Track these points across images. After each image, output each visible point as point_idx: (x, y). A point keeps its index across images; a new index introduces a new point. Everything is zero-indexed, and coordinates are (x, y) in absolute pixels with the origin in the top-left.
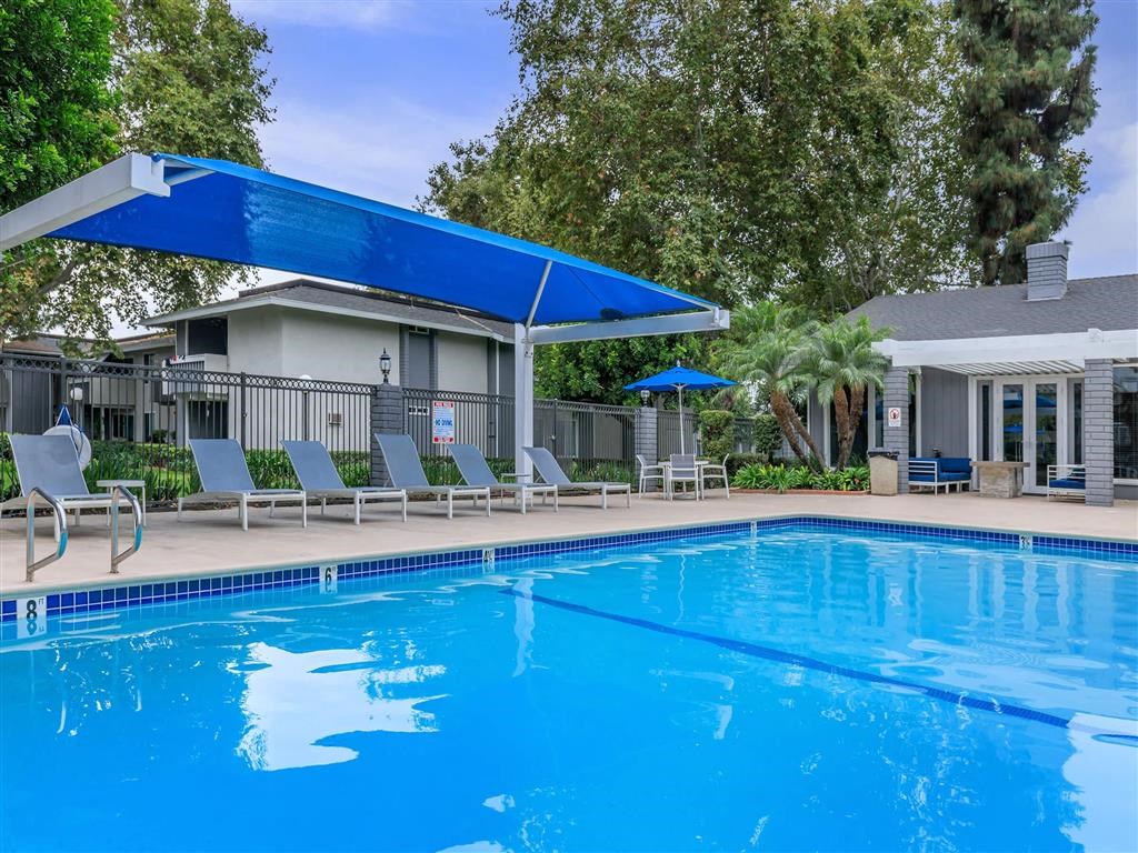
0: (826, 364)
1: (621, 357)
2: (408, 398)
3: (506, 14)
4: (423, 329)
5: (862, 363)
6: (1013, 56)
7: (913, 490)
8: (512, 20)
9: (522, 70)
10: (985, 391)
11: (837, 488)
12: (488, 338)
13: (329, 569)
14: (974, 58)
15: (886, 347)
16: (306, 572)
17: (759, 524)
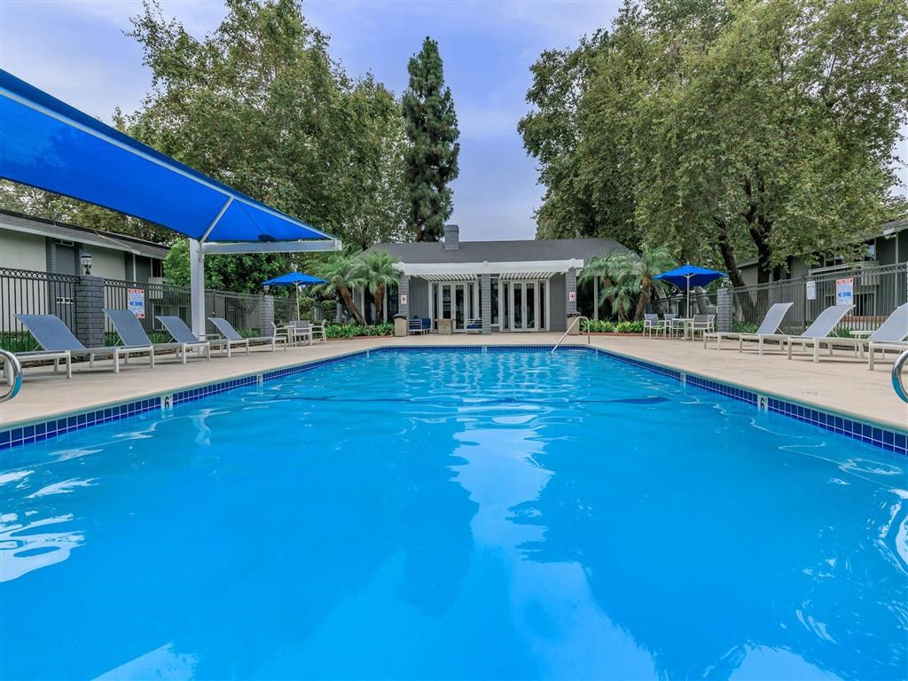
0: (373, 273)
1: (237, 267)
2: (111, 286)
3: (139, 38)
4: (70, 243)
5: (388, 273)
6: (429, 141)
7: (412, 334)
8: (143, 44)
9: (155, 78)
10: (435, 287)
11: (378, 335)
12: (126, 252)
13: (167, 398)
14: (413, 138)
15: (400, 266)
16: (152, 401)
17: (370, 351)
